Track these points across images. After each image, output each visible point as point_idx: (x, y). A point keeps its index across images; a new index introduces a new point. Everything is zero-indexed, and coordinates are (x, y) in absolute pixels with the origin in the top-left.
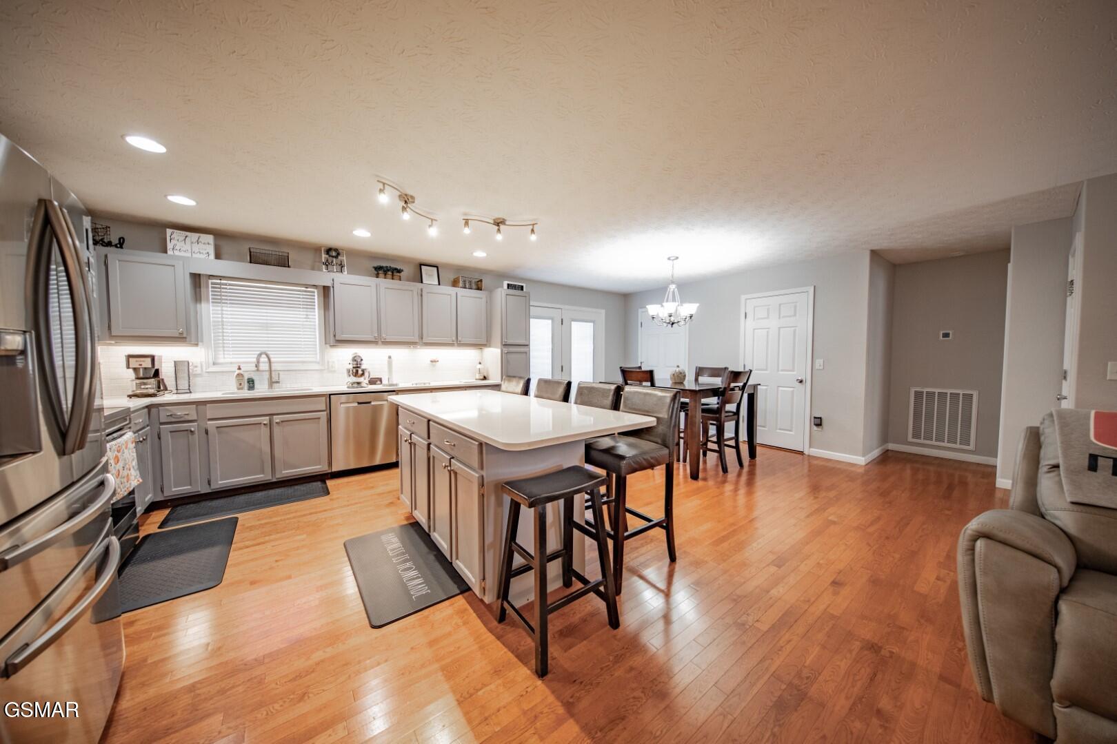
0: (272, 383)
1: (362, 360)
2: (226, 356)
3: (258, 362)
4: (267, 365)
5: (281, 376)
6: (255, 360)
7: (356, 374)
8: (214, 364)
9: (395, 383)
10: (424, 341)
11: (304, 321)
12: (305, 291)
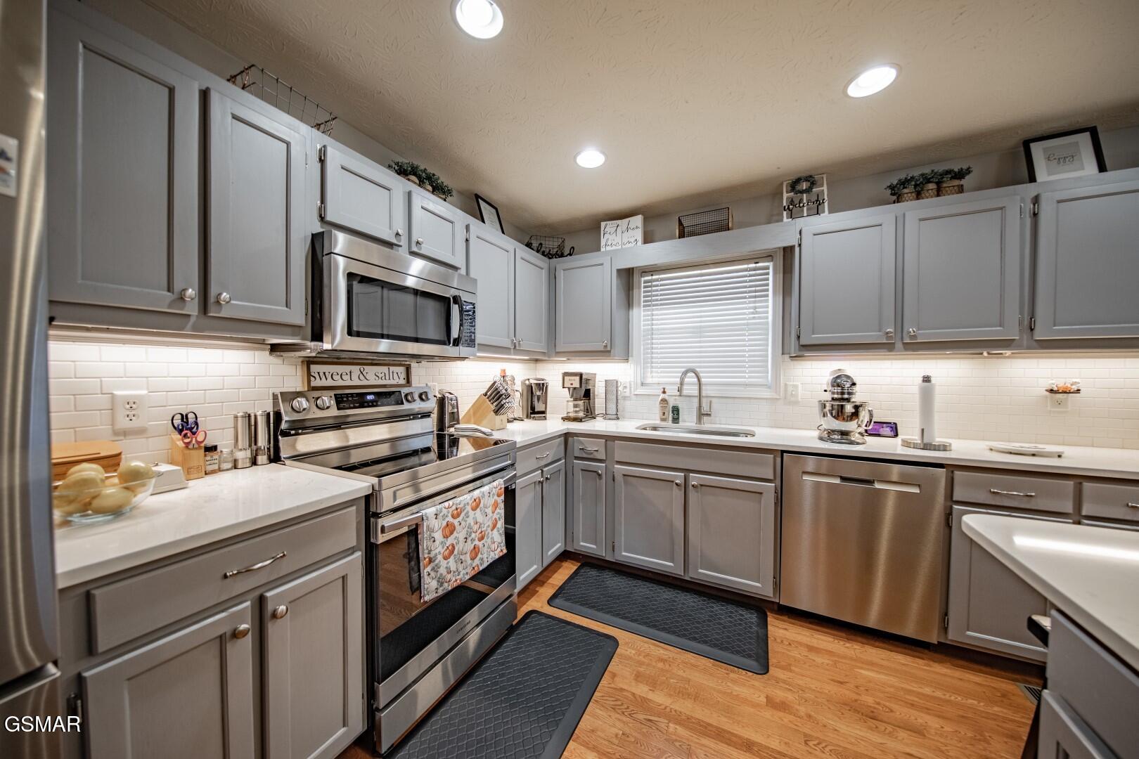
0: (701, 415)
1: (854, 384)
2: (654, 374)
3: (682, 384)
4: (697, 387)
5: (714, 405)
6: (678, 380)
7: (839, 413)
8: (642, 384)
9: (938, 440)
10: (1038, 336)
11: (750, 319)
12: (755, 269)
